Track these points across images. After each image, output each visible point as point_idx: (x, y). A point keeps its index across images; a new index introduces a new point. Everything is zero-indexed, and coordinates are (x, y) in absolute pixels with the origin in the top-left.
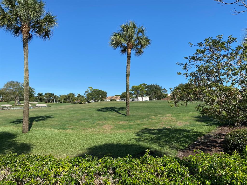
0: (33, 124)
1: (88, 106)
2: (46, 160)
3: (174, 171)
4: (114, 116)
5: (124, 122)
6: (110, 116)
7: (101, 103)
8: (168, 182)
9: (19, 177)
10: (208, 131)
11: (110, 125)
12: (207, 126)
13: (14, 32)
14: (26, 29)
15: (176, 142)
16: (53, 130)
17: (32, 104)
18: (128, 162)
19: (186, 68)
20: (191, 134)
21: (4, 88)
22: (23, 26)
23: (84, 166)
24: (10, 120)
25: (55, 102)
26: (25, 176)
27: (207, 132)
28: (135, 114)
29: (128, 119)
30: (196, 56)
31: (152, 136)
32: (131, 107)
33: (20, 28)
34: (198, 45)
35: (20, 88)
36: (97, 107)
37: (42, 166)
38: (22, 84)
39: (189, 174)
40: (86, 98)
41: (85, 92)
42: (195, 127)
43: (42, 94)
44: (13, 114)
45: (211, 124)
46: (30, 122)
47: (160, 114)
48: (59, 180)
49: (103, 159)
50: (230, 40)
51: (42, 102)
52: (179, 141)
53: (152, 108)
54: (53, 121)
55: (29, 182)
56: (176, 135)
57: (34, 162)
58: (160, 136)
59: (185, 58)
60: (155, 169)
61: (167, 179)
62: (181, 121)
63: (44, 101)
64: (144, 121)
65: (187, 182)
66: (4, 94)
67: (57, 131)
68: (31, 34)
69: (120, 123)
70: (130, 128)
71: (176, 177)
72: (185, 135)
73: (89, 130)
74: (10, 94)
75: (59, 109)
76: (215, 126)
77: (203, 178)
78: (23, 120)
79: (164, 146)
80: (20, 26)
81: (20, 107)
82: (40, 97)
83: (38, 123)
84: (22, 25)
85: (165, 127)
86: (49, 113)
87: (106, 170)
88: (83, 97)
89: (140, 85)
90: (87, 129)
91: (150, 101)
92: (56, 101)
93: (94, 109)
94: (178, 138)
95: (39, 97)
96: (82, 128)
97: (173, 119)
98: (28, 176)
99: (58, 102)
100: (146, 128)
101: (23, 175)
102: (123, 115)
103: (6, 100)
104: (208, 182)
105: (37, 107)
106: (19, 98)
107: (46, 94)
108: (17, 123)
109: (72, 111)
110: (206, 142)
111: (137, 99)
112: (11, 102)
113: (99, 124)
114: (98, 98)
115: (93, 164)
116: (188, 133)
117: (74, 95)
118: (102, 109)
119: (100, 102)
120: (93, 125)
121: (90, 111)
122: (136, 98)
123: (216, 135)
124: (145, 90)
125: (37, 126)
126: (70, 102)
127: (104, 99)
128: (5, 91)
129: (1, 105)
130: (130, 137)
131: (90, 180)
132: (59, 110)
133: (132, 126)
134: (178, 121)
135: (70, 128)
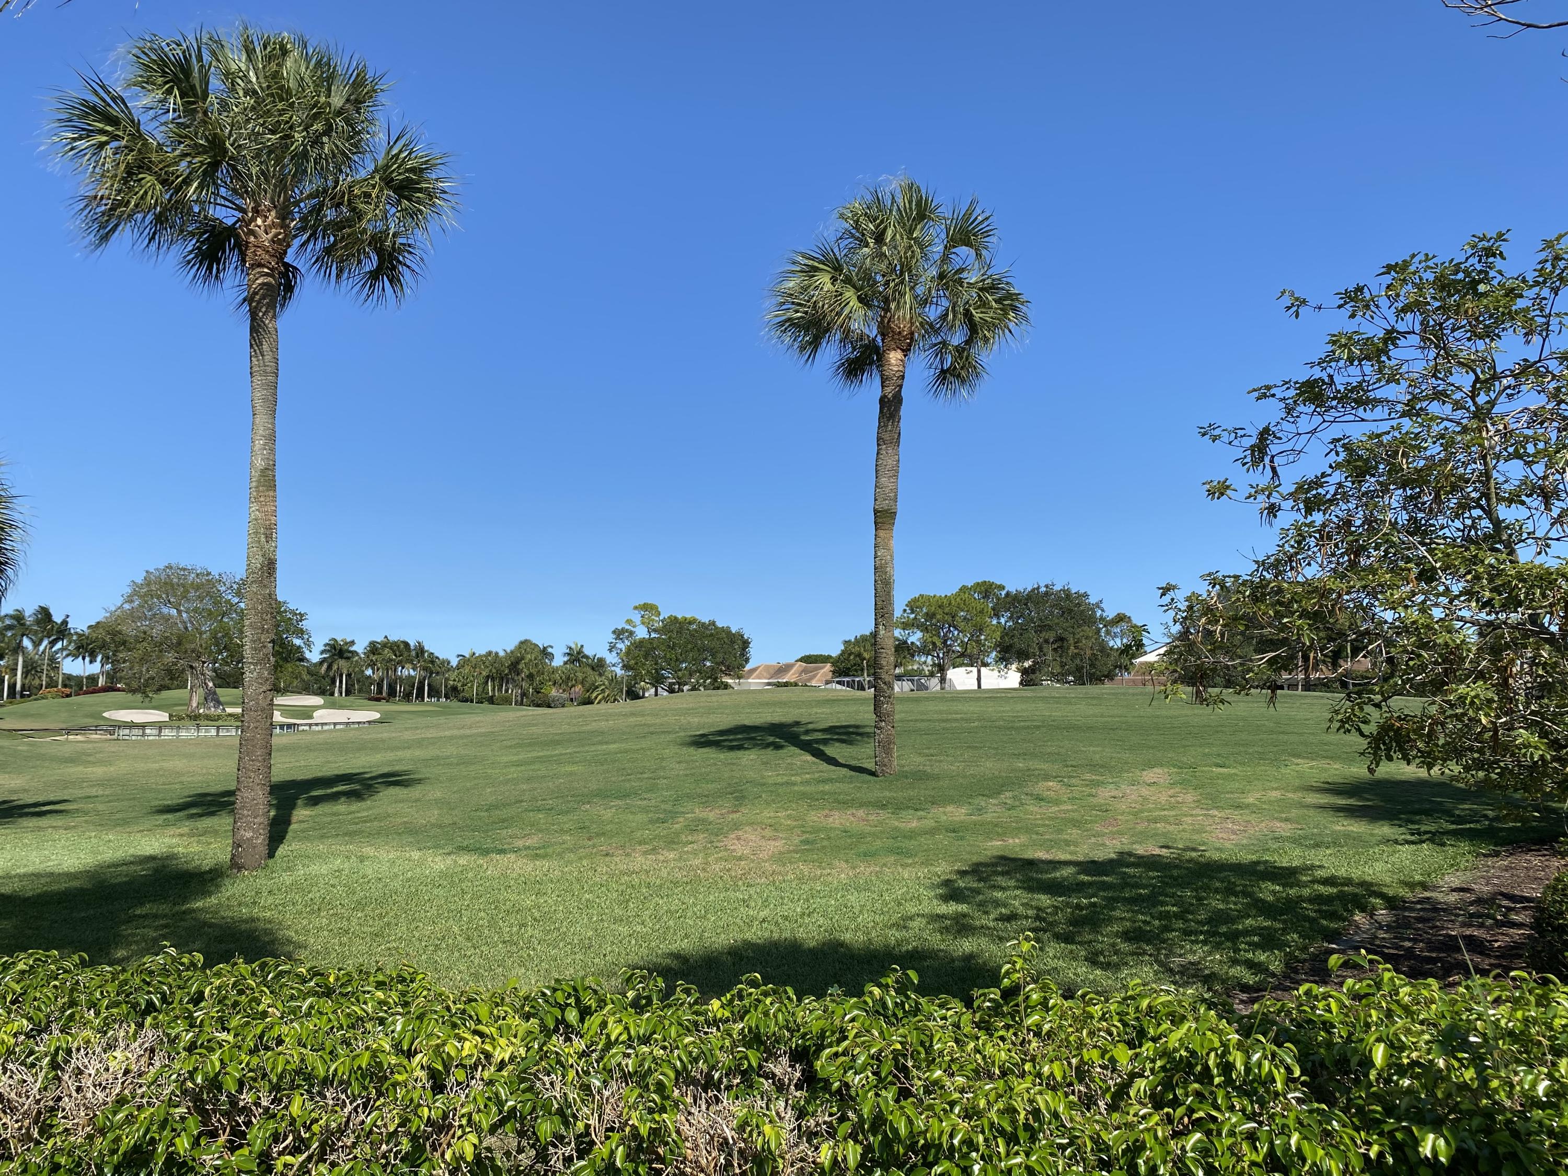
0: (294, 818)
1: (633, 714)
2: (380, 994)
3: (1199, 1068)
4: (798, 779)
5: (861, 813)
6: (771, 776)
7: (714, 699)
8: (1160, 1134)
9: (215, 1084)
10: (1418, 878)
11: (768, 832)
12: (1413, 847)
13: (196, 256)
14: (265, 239)
15: (1205, 943)
16: (416, 855)
17: (289, 711)
18: (895, 1015)
19: (1267, 460)
20: (1306, 892)
21: (127, 606)
22: (253, 219)
23: (617, 1032)
24: (160, 796)
25: (426, 699)
26: (255, 1080)
27: (1411, 886)
28: (929, 770)
29: (887, 794)
30: (1331, 377)
31: (1045, 900)
32: (902, 721)
33: (231, 231)
34: (1340, 307)
35: (221, 610)
36: (690, 719)
37: (352, 1027)
38: (235, 586)
39: (1304, 1093)
40: (619, 671)
41: (614, 632)
42: (1328, 852)
43: (352, 649)
44: (178, 764)
45: (1443, 833)
46: (278, 807)
47: (1093, 766)
48: (462, 1106)
49: (731, 1002)
50: (1554, 267)
51: (351, 698)
52: (1224, 934)
53: (1044, 730)
54: (417, 801)
55: (274, 1116)
56: (1200, 899)
57: (304, 999)
58: (1094, 905)
59: (1256, 394)
60: (1074, 1061)
61: (1156, 1118)
62: (1236, 815)
63: (360, 691)
64: (993, 810)
65: (1289, 1137)
66: (124, 643)
67: (438, 863)
68: (295, 268)
69: (838, 819)
70: (899, 852)
71: (1217, 1108)
72: (1263, 901)
73: (639, 861)
74: (161, 645)
75: (456, 732)
76: (1465, 846)
77: (1399, 1120)
78: (232, 799)
79: (1126, 964)
80: (229, 222)
81: (218, 728)
82: (335, 667)
83: (325, 815)
84: (244, 211)
85: (1126, 848)
86: (390, 756)
87: (754, 1058)
88: (599, 665)
89: (963, 589)
90: (628, 855)
91: (1029, 692)
92: (434, 692)
93: (669, 732)
94: (1218, 918)
95: (330, 667)
96: (594, 846)
97: (1180, 799)
98: (269, 1081)
99: (447, 697)
100: (1007, 854)
101: (237, 1070)
102: (853, 773)
103: (135, 685)
104: (1431, 1136)
105: (319, 728)
106: (215, 670)
107: (373, 648)
108: (200, 815)
109: (530, 745)
110: (1408, 944)
111: (943, 680)
112: (165, 694)
113: (704, 821)
114: (691, 675)
115: (671, 1024)
116: (1284, 886)
117: (545, 653)
118: (722, 733)
119: (706, 697)
120: (661, 830)
121: (644, 744)
122: (932, 675)
123: (1479, 901)
124: (995, 622)
125: (317, 833)
126: (524, 700)
127: (730, 681)
128: (129, 630)
129: (105, 715)
130: (900, 904)
131: (651, 1111)
132: (452, 738)
133: (911, 838)
134: (1215, 812)
135: (520, 843)
